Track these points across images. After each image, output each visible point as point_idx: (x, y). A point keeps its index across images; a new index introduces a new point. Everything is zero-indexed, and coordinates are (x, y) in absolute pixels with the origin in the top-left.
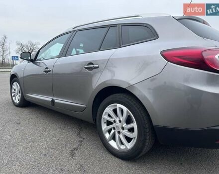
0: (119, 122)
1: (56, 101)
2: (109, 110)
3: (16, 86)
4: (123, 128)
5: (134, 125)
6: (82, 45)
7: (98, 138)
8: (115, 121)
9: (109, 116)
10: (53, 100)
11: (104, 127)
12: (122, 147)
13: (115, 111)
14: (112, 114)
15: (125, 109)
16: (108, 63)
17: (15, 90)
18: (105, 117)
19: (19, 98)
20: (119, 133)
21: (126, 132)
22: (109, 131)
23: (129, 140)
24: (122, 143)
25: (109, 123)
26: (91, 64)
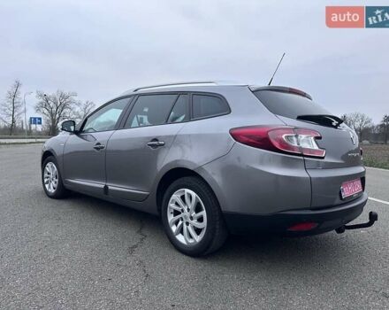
0: (188, 210)
1: (110, 187)
2: (176, 196)
3: (51, 168)
4: (192, 218)
5: (204, 213)
6: (146, 110)
7: (165, 236)
8: (183, 211)
9: (177, 204)
10: (106, 187)
11: (171, 218)
12: (191, 241)
13: (183, 197)
14: (180, 202)
15: (194, 194)
16: (174, 140)
17: (49, 174)
18: (172, 205)
19: (56, 186)
20: (187, 224)
21: (195, 222)
22: (176, 223)
23: (198, 231)
24: (191, 237)
25: (176, 213)
26: (156, 140)
